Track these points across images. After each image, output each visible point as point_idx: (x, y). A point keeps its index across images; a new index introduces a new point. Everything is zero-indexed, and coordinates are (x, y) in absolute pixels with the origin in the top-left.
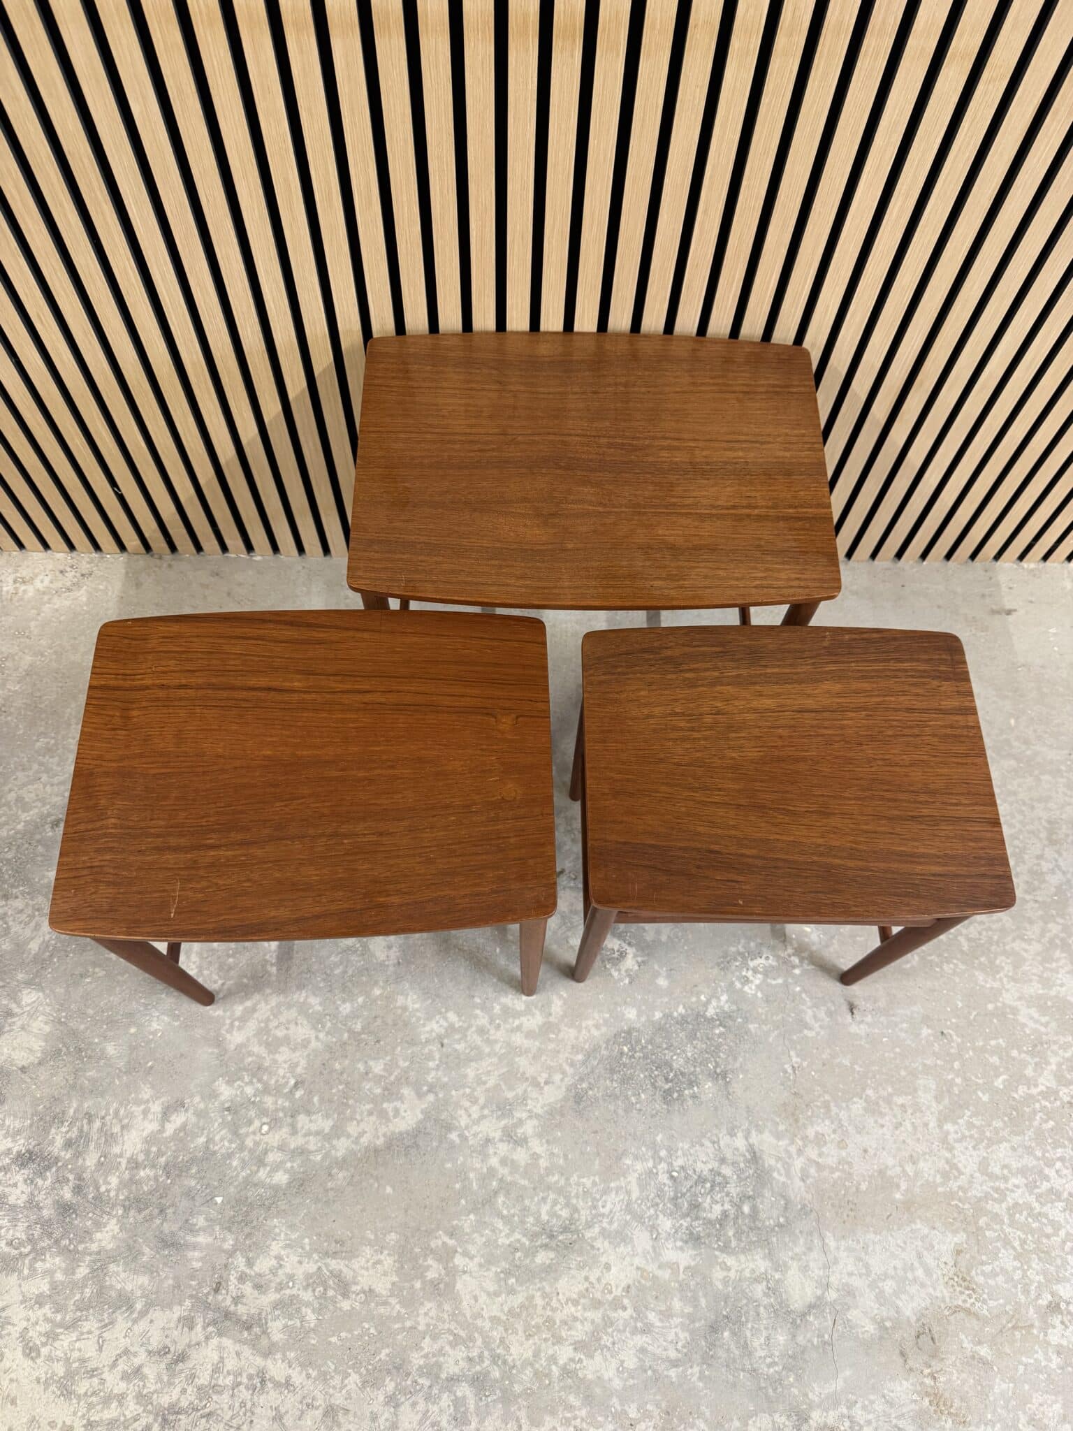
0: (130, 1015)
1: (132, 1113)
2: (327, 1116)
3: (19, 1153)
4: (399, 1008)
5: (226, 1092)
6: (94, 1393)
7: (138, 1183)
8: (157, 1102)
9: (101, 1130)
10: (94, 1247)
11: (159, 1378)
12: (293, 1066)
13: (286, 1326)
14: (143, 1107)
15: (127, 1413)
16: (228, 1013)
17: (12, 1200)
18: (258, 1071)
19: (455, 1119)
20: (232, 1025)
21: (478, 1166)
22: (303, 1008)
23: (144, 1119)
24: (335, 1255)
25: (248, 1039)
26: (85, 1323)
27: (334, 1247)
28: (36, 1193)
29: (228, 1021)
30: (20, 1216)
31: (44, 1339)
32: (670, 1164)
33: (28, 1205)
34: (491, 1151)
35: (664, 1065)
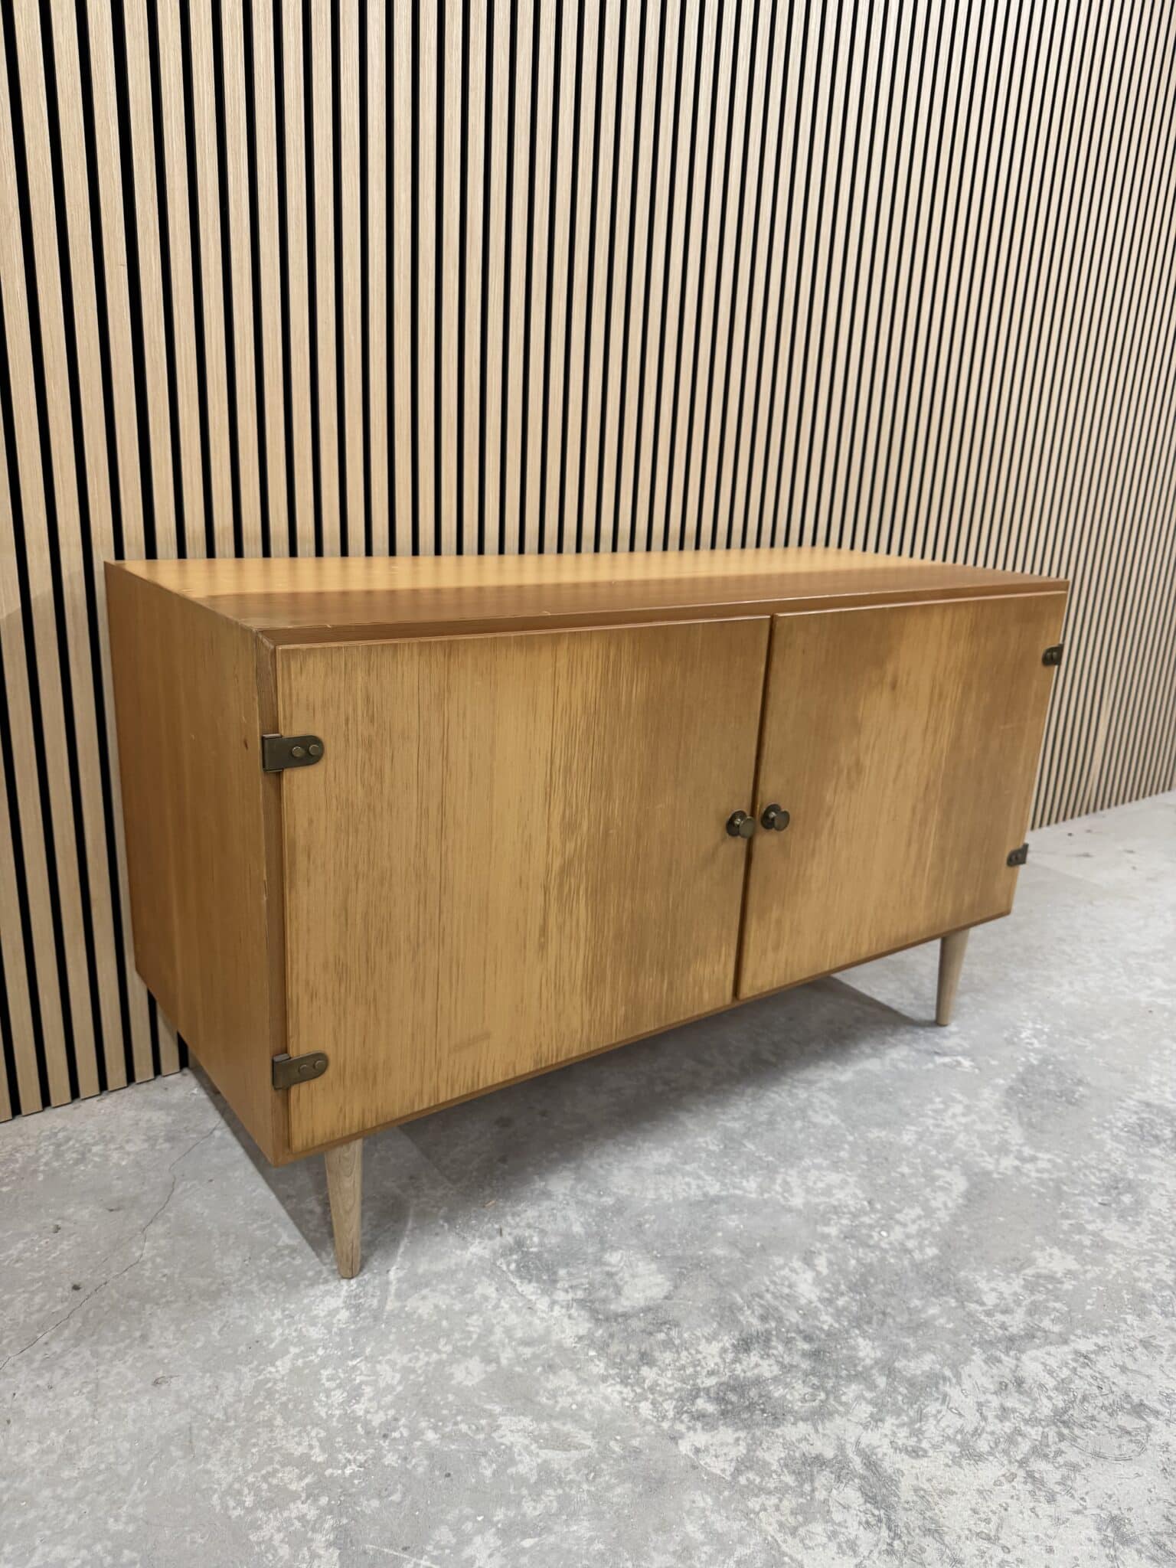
0: (703, 1228)
1: (784, 1276)
2: (912, 1207)
3: (733, 1345)
4: (875, 1139)
5: (833, 1231)
6: (997, 1444)
7: (845, 1309)
8: (794, 1261)
9: (775, 1297)
10: (868, 1362)
11: (1026, 1404)
12: (855, 1196)
13: (1053, 1320)
14: (787, 1270)
15: (1035, 1438)
16: (773, 1193)
17: (768, 1375)
18: (836, 1210)
19: (984, 1168)
20: (784, 1197)
21: (1029, 1181)
22: (819, 1167)
23: (797, 1273)
24: (1022, 1267)
26: (929, 1409)
27: (1017, 1264)
28: (781, 1359)
29: (779, 1197)
30: (788, 1380)
31: (915, 1439)
32: (1117, 1127)
33: (785, 1370)
34: (1025, 1171)
35: (1048, 1092)
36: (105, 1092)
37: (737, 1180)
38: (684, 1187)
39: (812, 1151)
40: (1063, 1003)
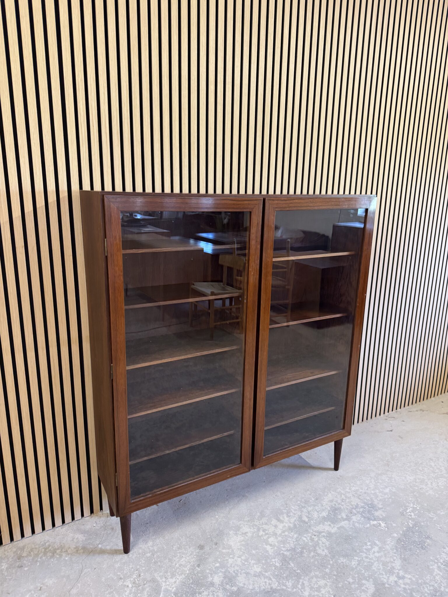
4: (341, 563)
12: (329, 592)
16: (297, 589)
19: (382, 581)
20: (301, 591)
21: (400, 589)
22: (317, 576)
25: (309, 592)
29: (299, 591)
32: (440, 562)
34: (399, 584)
35: (415, 541)
36: (64, 524)
37: (284, 582)
38: (264, 584)
39: (315, 568)
40: (427, 494)
